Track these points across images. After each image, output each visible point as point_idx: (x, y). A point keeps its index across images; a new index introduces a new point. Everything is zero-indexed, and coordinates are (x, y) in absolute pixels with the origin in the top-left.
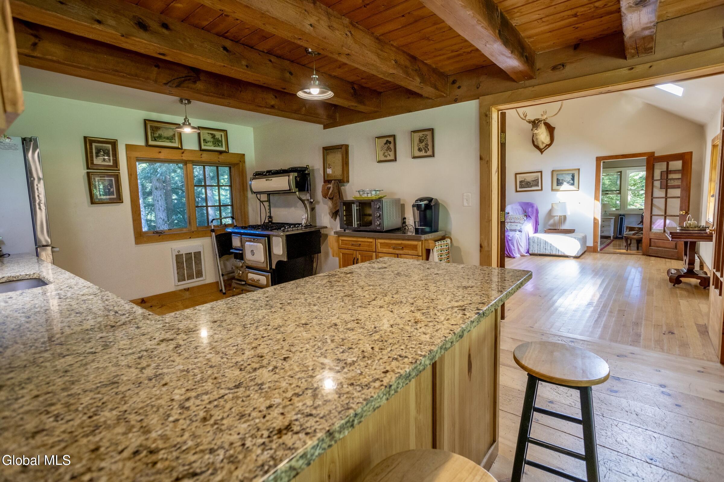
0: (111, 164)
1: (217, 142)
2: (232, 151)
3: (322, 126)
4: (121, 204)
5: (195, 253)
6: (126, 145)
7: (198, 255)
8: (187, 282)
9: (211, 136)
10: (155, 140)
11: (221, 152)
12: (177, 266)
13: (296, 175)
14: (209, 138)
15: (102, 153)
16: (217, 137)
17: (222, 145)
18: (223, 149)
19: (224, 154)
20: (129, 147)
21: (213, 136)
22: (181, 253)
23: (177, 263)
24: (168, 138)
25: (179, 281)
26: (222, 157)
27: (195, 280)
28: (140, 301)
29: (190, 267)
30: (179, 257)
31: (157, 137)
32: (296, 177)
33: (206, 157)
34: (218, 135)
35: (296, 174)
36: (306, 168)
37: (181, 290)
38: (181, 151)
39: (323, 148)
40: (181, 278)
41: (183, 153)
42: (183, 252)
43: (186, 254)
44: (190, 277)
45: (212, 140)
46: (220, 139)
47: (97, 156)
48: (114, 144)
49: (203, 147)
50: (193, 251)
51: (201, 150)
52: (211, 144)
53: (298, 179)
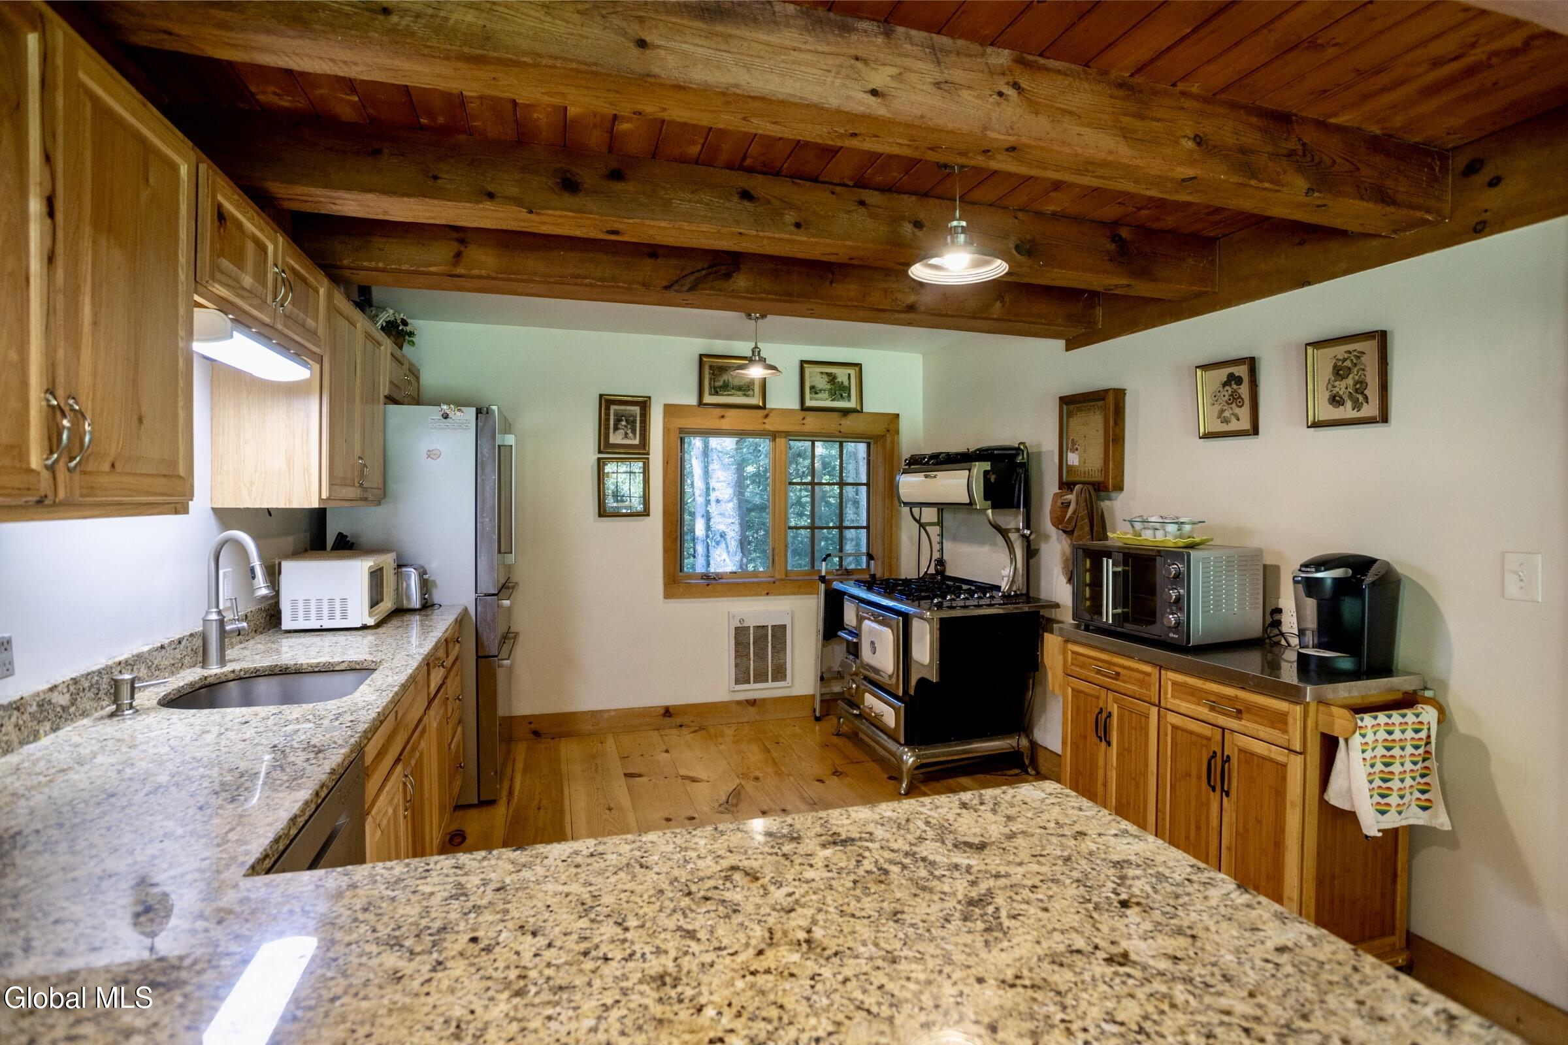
0: (637, 442)
1: (838, 390)
2: (869, 407)
3: (1061, 343)
4: (647, 518)
5: (774, 627)
6: (666, 406)
7: (780, 631)
8: (752, 686)
9: (826, 378)
10: (716, 393)
11: (845, 412)
12: (737, 651)
13: (989, 468)
14: (822, 383)
15: (624, 423)
16: (840, 380)
17: (849, 396)
18: (852, 404)
19: (855, 415)
20: (670, 410)
21: (832, 378)
22: (745, 625)
23: (737, 644)
24: (740, 388)
25: (737, 682)
26: (848, 423)
27: (770, 684)
28: (662, 711)
29: (761, 656)
30: (740, 633)
31: (721, 387)
32: (986, 473)
33: (812, 423)
34: (841, 374)
35: (987, 466)
36: (1018, 449)
37: (739, 703)
38: (762, 413)
39: (1061, 398)
40: (742, 677)
41: (766, 416)
42: (751, 623)
43: (757, 628)
44: (761, 677)
45: (829, 386)
46: (846, 383)
47: (616, 429)
48: (644, 404)
49: (809, 403)
50: (770, 622)
51: (804, 408)
52: (825, 395)
53: (993, 478)
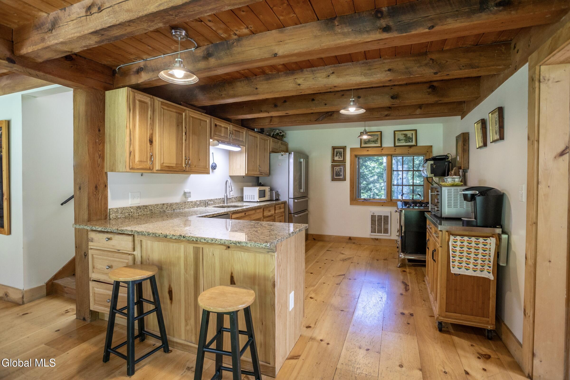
0: (342, 159)
1: (408, 139)
2: (419, 144)
4: (345, 182)
5: (384, 216)
6: (351, 148)
7: (386, 218)
8: (376, 234)
9: (404, 136)
10: (366, 143)
11: (410, 146)
12: (372, 223)
13: (433, 163)
14: (402, 137)
15: (338, 154)
16: (408, 136)
17: (412, 141)
18: (414, 143)
19: (414, 147)
20: (352, 150)
21: (406, 135)
22: (374, 215)
23: (372, 220)
24: (373, 141)
25: (372, 232)
26: (412, 150)
27: (382, 234)
28: (349, 238)
29: (380, 225)
30: (373, 217)
31: (367, 142)
32: (431, 165)
33: (398, 151)
34: (409, 134)
35: (432, 162)
36: (447, 156)
37: (372, 239)
38: (381, 148)
39: (457, 137)
40: (373, 231)
41: (382, 149)
42: (377, 214)
43: (378, 216)
44: (380, 231)
45: (404, 138)
46: (411, 137)
47: (336, 156)
48: (344, 148)
49: (397, 144)
50: (383, 214)
51: (395, 146)
52: (403, 141)
53: (434, 166)
